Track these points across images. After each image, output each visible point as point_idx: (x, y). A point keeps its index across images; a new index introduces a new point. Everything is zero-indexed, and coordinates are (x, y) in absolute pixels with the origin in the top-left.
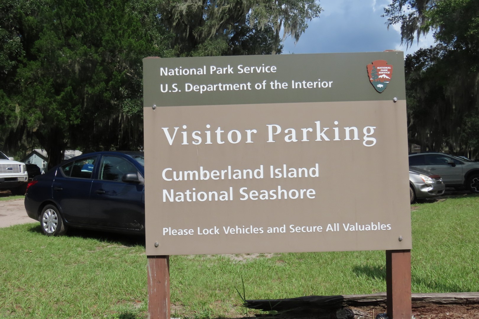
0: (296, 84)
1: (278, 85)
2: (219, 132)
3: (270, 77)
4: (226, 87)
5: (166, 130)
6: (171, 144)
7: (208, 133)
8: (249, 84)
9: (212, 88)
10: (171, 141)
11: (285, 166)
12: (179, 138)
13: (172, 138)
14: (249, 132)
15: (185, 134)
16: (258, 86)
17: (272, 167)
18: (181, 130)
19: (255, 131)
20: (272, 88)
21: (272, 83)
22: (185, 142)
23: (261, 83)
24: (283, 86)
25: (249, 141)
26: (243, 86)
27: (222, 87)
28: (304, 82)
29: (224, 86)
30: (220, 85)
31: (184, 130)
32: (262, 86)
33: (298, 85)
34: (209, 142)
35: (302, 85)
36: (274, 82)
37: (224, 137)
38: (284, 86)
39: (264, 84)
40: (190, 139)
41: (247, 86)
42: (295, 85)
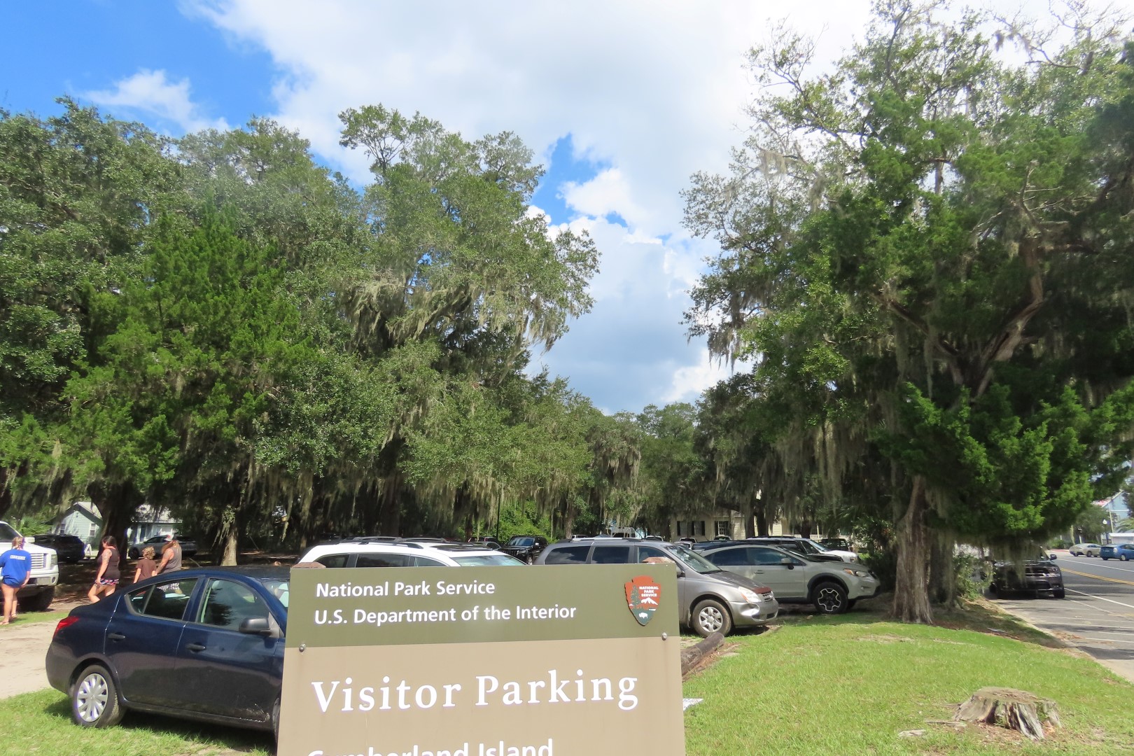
0: (523, 611)
1: (496, 614)
2: (402, 688)
3: (484, 601)
4: (417, 615)
5: (318, 686)
6: (324, 708)
7: (386, 691)
8: (453, 612)
9: (396, 617)
10: (324, 705)
11: (502, 743)
12: (338, 699)
13: (327, 699)
14: (449, 689)
15: (348, 692)
16: (466, 615)
17: (482, 746)
18: (343, 685)
19: (458, 687)
20: (488, 618)
21: (487, 611)
22: (348, 707)
23: (471, 610)
24: (503, 614)
25: (449, 703)
26: (444, 615)
27: (411, 617)
28: (534, 609)
29: (415, 614)
30: (409, 613)
31: (348, 686)
32: (473, 614)
33: (526, 613)
34: (385, 705)
35: (532, 613)
36: (490, 609)
37: (410, 697)
38: (505, 614)
39: (475, 611)
40: (356, 701)
41: (450, 615)
42: (521, 613)
